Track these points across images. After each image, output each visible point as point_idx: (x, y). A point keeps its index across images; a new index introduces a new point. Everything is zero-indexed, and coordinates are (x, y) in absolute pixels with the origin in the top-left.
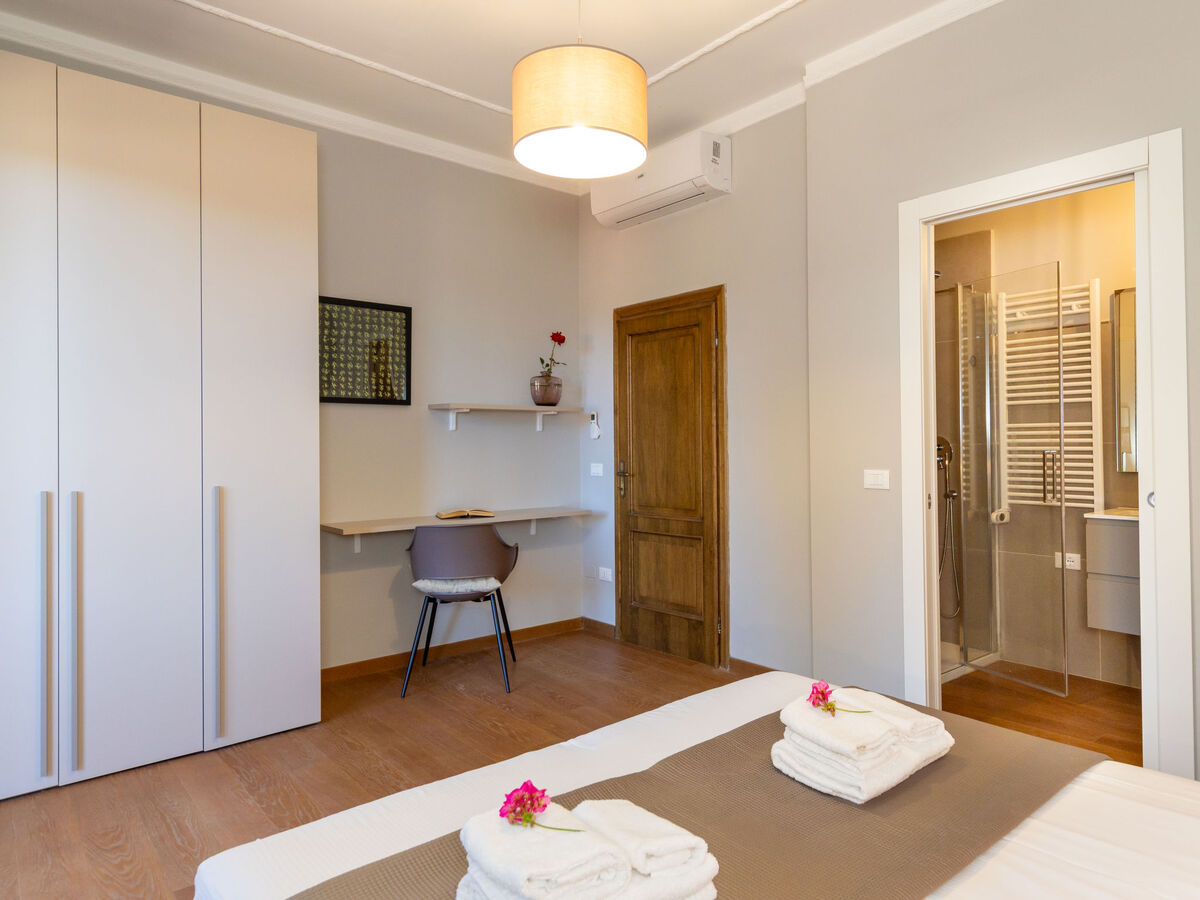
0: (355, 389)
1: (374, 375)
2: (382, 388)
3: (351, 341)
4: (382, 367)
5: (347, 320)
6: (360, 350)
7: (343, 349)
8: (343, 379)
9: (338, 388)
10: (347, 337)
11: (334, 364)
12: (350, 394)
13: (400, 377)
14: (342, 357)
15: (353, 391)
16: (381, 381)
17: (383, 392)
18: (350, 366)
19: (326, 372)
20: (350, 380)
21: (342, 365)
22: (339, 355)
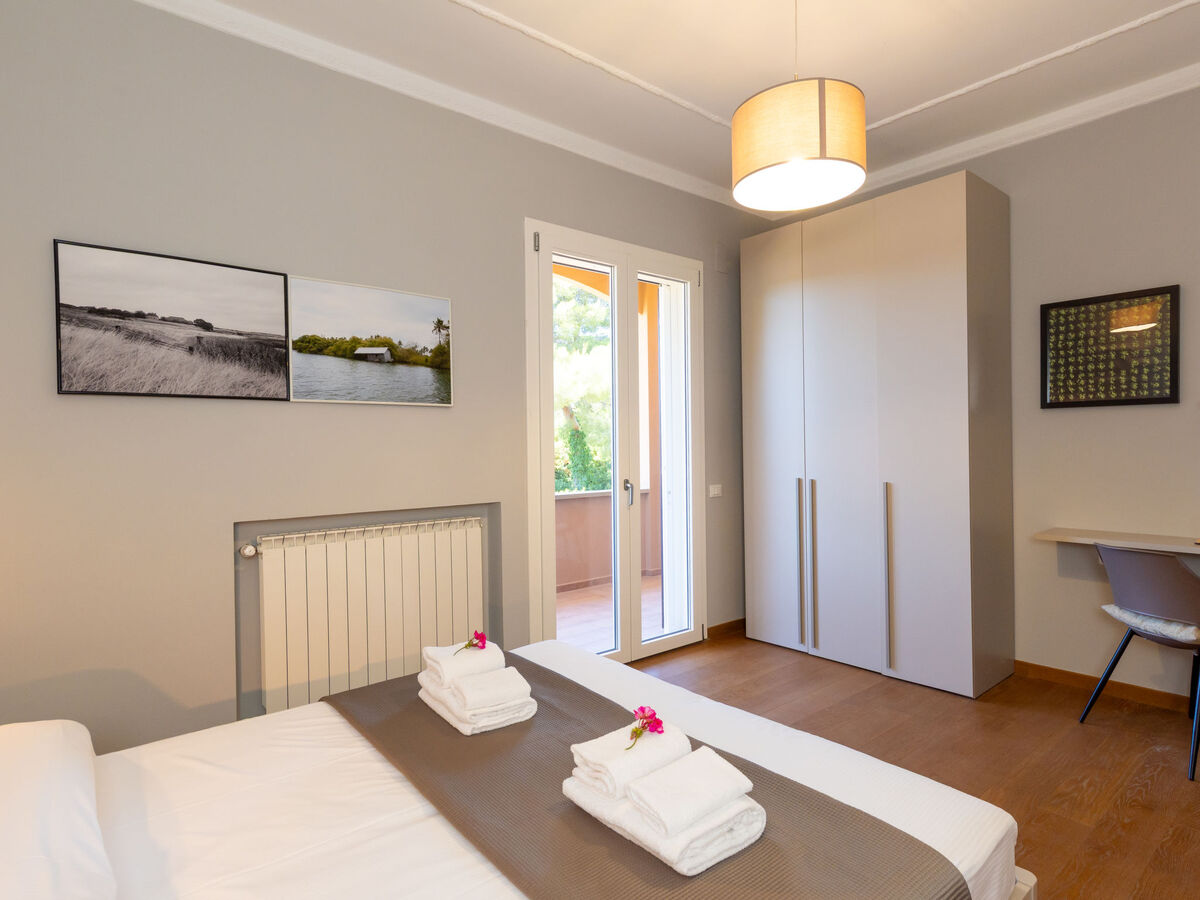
0: (1098, 390)
1: (1123, 372)
2: (1135, 386)
3: (1091, 341)
4: (1135, 362)
5: (1087, 320)
6: (1103, 348)
7: (1082, 351)
8: (1082, 382)
9: (1077, 392)
10: (1087, 338)
11: (1071, 368)
12: (1091, 397)
13: (1163, 370)
14: (1080, 359)
15: (1095, 393)
16: (1134, 379)
17: (1137, 391)
18: (1091, 367)
19: (1062, 377)
20: (1091, 382)
21: (1081, 368)
22: (1077, 358)
